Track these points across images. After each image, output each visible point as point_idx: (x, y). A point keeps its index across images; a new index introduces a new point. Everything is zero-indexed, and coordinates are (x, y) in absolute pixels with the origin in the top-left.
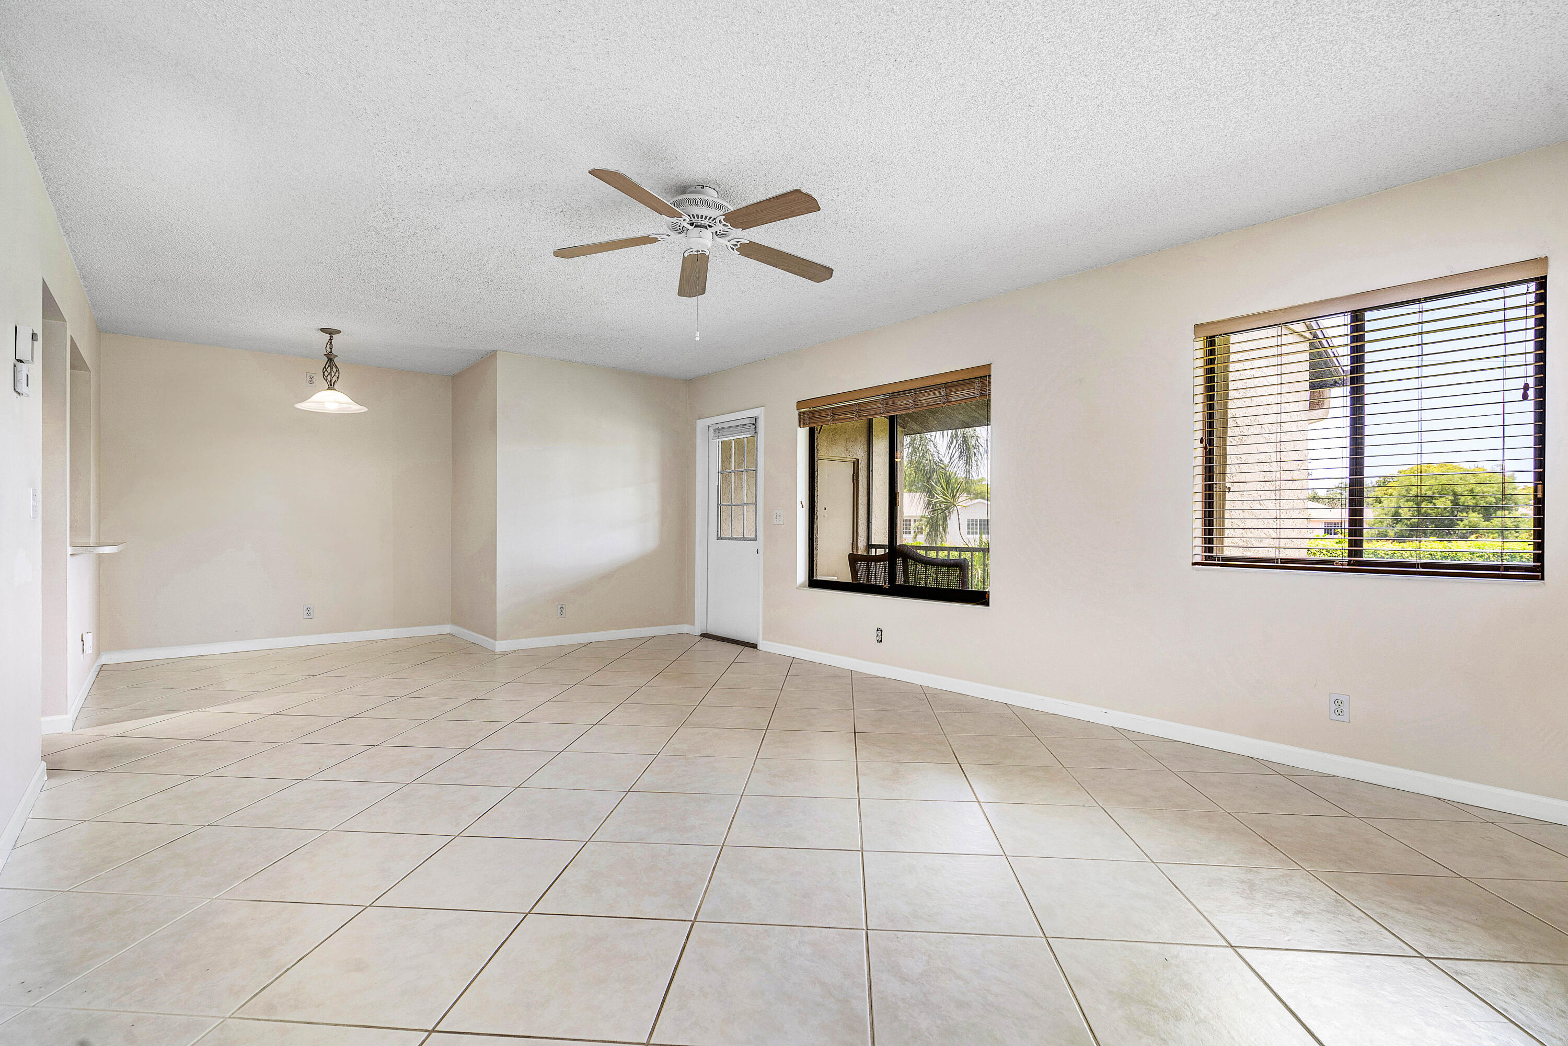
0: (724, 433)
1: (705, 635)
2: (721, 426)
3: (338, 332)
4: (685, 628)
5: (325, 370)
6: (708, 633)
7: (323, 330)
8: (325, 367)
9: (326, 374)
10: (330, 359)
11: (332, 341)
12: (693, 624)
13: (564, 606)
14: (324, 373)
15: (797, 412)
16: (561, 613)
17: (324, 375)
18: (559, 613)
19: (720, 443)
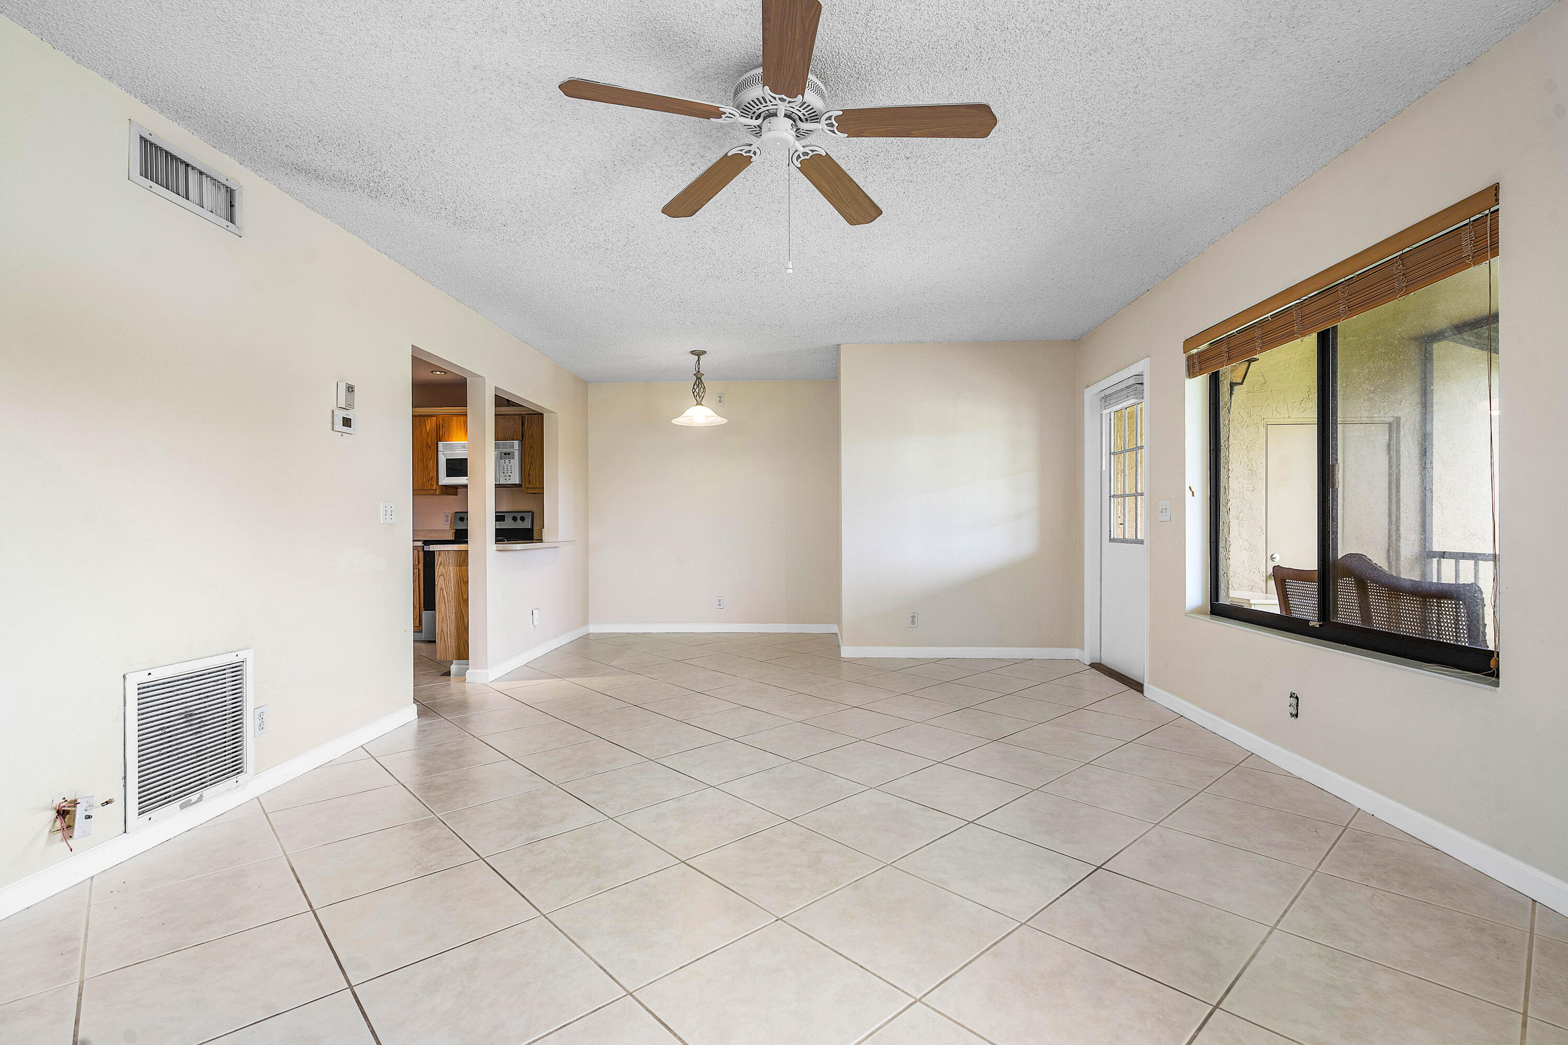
0: (1112, 402)
1: (1098, 666)
2: (1107, 392)
3: (705, 352)
4: (1075, 653)
5: (694, 390)
6: (1102, 663)
7: (693, 352)
8: (694, 388)
9: (695, 394)
10: (699, 377)
11: (700, 361)
12: (1081, 647)
13: (916, 615)
14: (694, 393)
15: (1183, 357)
16: (913, 622)
17: (694, 395)
18: (910, 622)
19: (1112, 414)
